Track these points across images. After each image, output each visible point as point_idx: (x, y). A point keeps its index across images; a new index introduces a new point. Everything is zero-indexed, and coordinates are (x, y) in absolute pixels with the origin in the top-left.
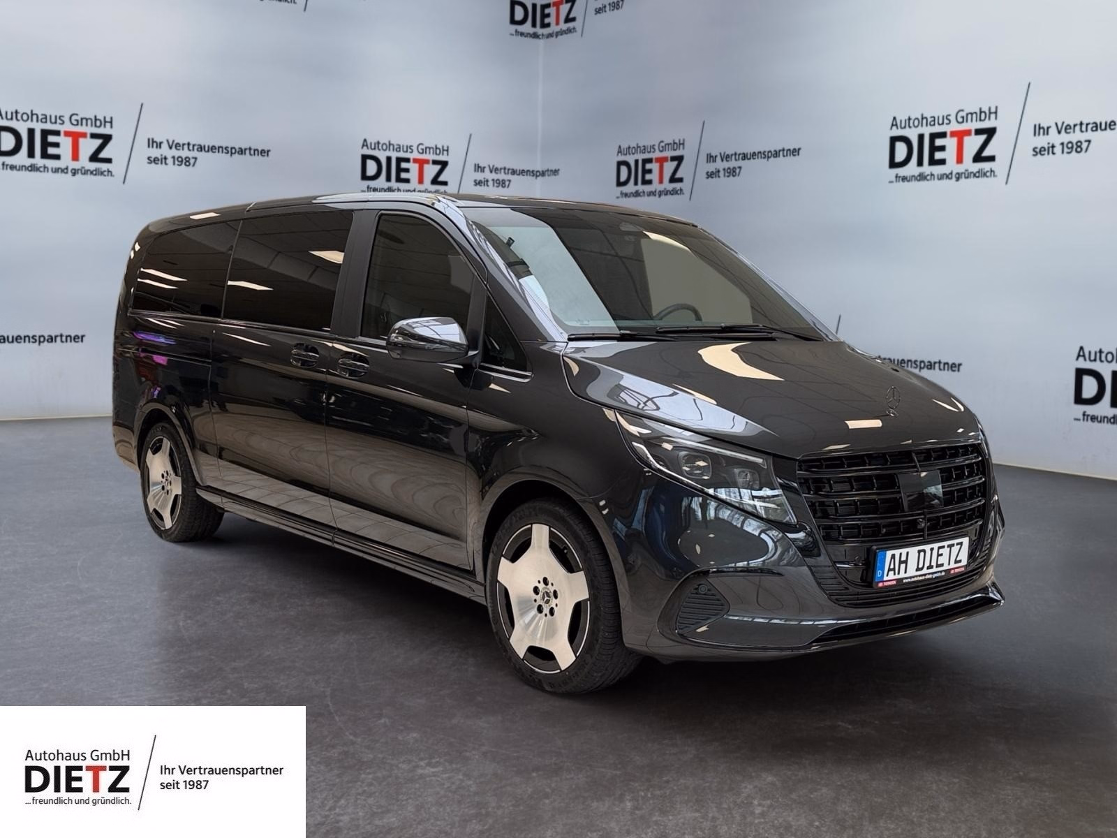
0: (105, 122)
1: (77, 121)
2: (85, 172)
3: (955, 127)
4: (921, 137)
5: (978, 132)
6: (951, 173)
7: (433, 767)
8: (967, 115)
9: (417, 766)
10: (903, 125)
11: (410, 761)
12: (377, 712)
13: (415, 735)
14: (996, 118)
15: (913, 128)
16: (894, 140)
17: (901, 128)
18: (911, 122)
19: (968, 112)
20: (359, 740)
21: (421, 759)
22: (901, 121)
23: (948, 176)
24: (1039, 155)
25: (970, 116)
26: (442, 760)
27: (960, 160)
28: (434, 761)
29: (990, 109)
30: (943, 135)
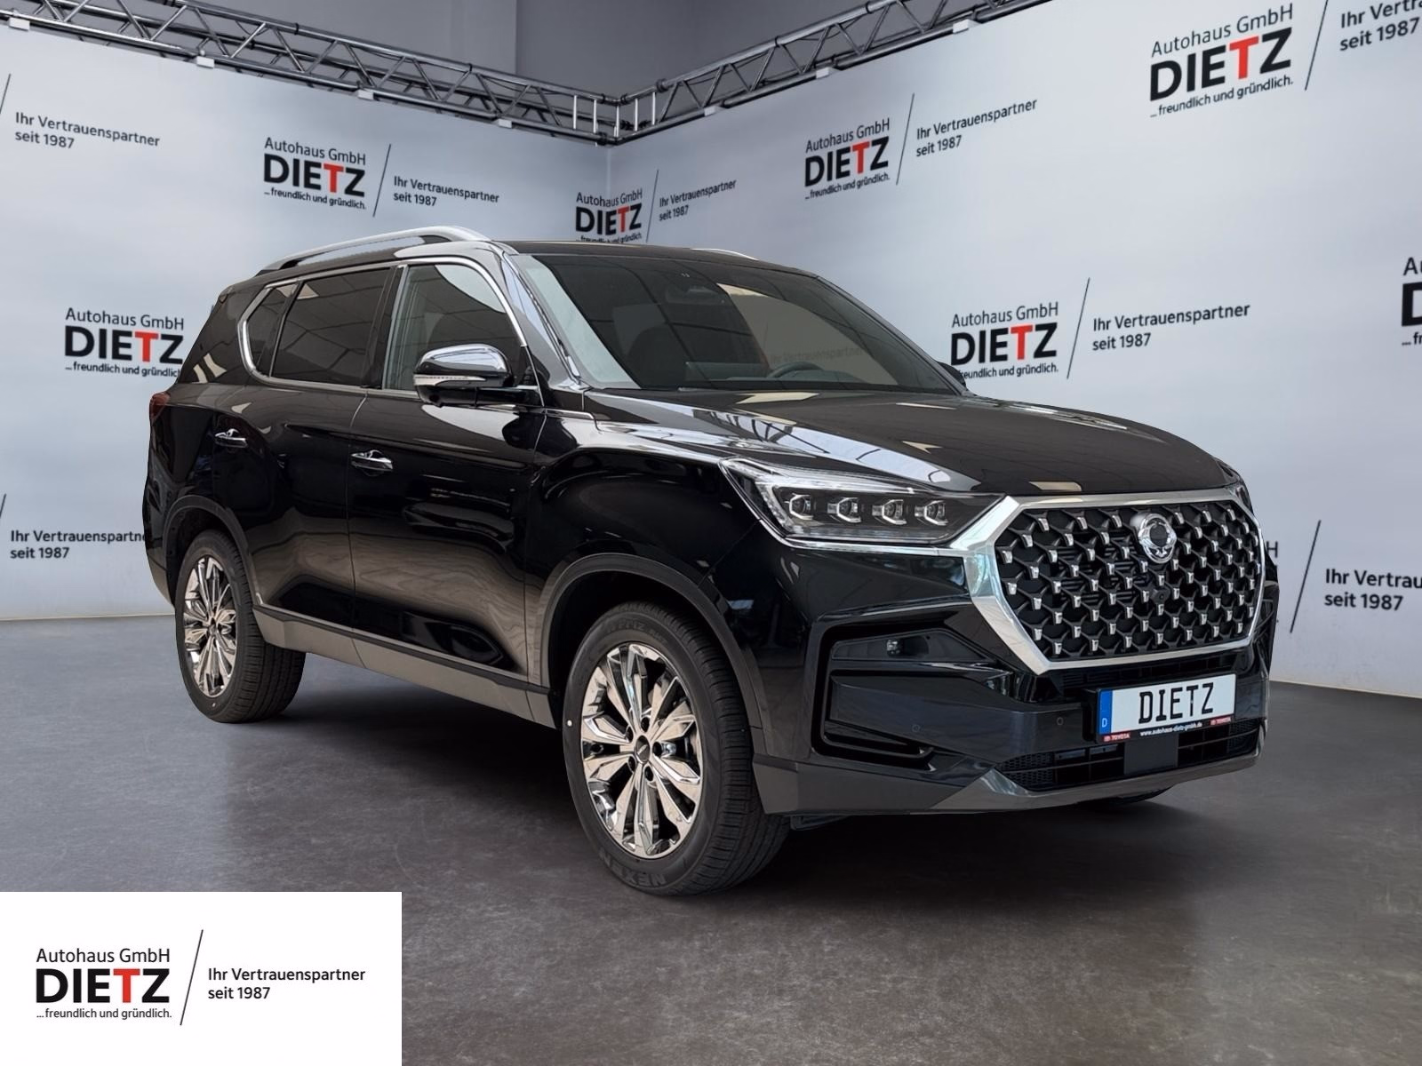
0: (176, 323)
1: (149, 322)
2: (156, 373)
3: (1016, 323)
4: (983, 334)
5: (1039, 328)
6: (1013, 369)
7: (501, 911)
8: (1028, 311)
9: (484, 911)
10: (965, 323)
11: (478, 907)
12: (444, 864)
13: (483, 884)
14: (1056, 314)
15: (975, 325)
16: (955, 337)
17: (963, 325)
18: (973, 319)
19: (1030, 308)
20: (427, 888)
21: (489, 905)
22: (962, 319)
23: (1010, 372)
24: (1099, 349)
25: (1030, 312)
26: (510, 906)
27: (1021, 355)
28: (501, 906)
29: (1050, 304)
30: (1004, 331)
